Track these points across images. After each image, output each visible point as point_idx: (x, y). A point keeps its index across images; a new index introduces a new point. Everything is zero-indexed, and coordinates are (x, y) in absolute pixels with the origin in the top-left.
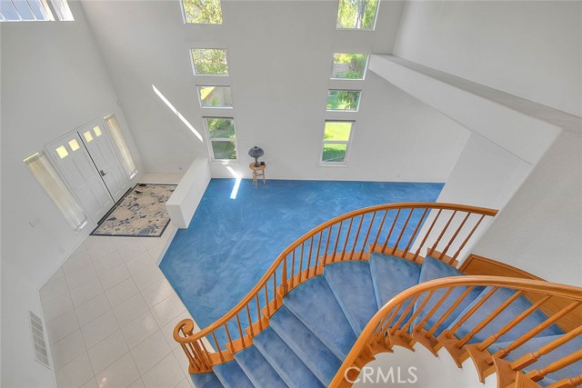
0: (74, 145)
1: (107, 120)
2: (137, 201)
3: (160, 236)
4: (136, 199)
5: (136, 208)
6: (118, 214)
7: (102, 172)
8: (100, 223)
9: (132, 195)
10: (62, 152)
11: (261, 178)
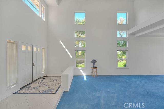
0: (29, 49)
1: (43, 48)
2: (43, 81)
3: (55, 93)
4: (42, 80)
5: (42, 83)
6: (33, 85)
7: (34, 64)
8: (21, 89)
9: (41, 79)
10: (24, 48)
11: (95, 75)
